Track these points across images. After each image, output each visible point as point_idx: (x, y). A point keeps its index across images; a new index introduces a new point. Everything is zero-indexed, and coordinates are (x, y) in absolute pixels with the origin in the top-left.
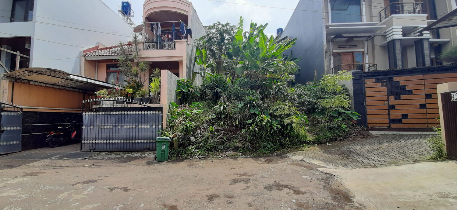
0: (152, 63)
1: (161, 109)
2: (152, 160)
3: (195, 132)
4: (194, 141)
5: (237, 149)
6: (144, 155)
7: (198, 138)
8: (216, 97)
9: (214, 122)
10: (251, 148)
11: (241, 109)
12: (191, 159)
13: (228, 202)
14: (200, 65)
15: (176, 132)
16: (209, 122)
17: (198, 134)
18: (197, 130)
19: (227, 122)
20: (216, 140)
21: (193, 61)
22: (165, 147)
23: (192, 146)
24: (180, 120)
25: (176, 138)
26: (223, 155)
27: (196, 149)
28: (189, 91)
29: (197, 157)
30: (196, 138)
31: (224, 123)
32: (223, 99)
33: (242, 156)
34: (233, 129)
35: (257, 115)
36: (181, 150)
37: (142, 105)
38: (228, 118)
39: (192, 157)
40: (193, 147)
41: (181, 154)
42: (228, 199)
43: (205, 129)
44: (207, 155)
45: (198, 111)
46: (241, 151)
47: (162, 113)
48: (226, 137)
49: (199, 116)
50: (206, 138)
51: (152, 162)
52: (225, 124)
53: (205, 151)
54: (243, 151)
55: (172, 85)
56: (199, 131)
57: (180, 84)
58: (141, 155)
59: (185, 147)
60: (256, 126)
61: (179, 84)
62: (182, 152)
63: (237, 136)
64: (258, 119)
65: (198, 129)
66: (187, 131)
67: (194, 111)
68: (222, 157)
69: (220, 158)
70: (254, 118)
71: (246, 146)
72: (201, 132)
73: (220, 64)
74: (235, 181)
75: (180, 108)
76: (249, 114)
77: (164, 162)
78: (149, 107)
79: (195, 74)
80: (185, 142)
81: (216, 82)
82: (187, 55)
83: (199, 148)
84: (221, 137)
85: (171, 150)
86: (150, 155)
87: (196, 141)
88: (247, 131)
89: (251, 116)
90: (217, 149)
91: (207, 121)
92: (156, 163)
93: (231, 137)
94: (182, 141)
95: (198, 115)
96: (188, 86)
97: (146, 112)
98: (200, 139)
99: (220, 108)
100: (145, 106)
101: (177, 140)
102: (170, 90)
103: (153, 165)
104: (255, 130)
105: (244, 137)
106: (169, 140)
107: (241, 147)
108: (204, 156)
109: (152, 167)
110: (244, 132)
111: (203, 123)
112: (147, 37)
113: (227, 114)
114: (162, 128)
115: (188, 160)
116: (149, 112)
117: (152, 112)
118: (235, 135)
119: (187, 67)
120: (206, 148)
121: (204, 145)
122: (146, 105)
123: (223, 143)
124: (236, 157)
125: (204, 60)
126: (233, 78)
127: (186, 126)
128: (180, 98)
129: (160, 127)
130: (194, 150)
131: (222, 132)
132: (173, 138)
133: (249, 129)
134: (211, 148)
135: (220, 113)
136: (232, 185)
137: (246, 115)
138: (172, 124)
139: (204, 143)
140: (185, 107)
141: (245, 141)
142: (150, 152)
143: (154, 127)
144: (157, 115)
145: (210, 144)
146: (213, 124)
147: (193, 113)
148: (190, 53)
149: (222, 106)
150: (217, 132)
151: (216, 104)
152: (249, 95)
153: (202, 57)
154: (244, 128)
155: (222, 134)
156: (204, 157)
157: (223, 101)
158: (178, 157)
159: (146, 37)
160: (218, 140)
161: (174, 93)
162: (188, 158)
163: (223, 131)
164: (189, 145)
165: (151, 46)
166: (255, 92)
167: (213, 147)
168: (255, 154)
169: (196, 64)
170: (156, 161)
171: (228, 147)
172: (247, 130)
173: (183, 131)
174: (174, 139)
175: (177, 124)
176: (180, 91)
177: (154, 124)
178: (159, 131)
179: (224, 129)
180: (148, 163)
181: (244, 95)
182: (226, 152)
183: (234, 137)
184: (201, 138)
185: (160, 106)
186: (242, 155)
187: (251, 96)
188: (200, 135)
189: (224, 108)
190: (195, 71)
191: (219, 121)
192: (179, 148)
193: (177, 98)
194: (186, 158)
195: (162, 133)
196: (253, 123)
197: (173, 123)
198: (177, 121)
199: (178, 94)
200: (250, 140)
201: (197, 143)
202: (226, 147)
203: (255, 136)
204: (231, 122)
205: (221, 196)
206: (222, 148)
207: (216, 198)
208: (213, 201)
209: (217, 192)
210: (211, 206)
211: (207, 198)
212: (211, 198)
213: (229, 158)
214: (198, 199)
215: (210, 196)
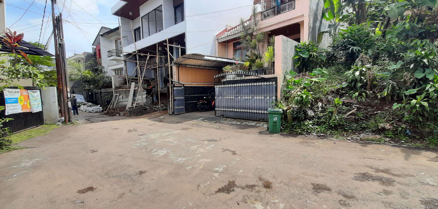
1: (275, 79)
2: (265, 130)
3: (315, 105)
4: (312, 116)
5: (382, 131)
6: (258, 125)
7: (318, 112)
8: (352, 58)
9: (344, 93)
10: (410, 134)
11: (395, 73)
12: (306, 135)
13: (342, 202)
14: (330, 21)
15: (290, 104)
16: (338, 93)
17: (318, 108)
18: (317, 103)
19: (366, 93)
20: (345, 116)
21: (319, 18)
22: (276, 119)
23: (308, 121)
24: (297, 91)
25: (290, 110)
26: (355, 137)
27: (313, 124)
28: (310, 56)
29: (316, 135)
30: (315, 112)
31: (360, 95)
32: (361, 61)
33: (390, 143)
34: (377, 103)
35: (431, 81)
36: (295, 124)
37: (257, 76)
38: (368, 87)
39: (309, 133)
40: (310, 122)
41: (295, 129)
42: (344, 199)
43: (329, 102)
44: (329, 134)
45: (319, 80)
46: (389, 136)
47: (276, 83)
48: (362, 113)
49: (321, 85)
50: (329, 113)
51: (264, 132)
52: (362, 95)
53: (326, 128)
54: (392, 136)
55: (289, 51)
56: (320, 104)
57: (298, 50)
58: (256, 124)
59: (300, 122)
60: (426, 99)
61: (298, 49)
62: (296, 127)
63: (383, 113)
64: (431, 87)
65: (318, 101)
66: (303, 103)
67: (314, 79)
68: (352, 139)
69: (349, 140)
70: (424, 86)
71: (400, 129)
72: (323, 105)
74: (364, 177)
75: (298, 77)
76: (412, 80)
77: (276, 134)
78: (263, 78)
79: (321, 34)
80: (300, 115)
81: (352, 38)
82: (310, 11)
83: (318, 125)
84: (353, 113)
85: (284, 123)
86: (264, 125)
87: (315, 115)
88: (404, 107)
89: (416, 83)
90: (346, 128)
91: (333, 92)
92: (267, 134)
93: (371, 114)
94: (296, 114)
95: (321, 84)
96: (309, 51)
97: (260, 84)
98: (320, 113)
99: (353, 73)
100: (260, 78)
101: (291, 112)
102: (286, 58)
103: (264, 135)
104: (422, 106)
105: (397, 116)
106: (280, 112)
107: (389, 130)
108: (325, 135)
109: (263, 137)
110: (397, 108)
111: (327, 94)
113: (367, 81)
114: (276, 100)
115: (303, 136)
116: (263, 83)
117: (265, 83)
118: (379, 112)
119: (309, 27)
120: (329, 125)
121: (326, 121)
122: (260, 76)
123: (356, 121)
124: (378, 142)
125: (335, 12)
127: (302, 97)
128: (298, 67)
129: (274, 98)
130: (310, 126)
131: (355, 106)
132: (286, 110)
133: (410, 103)
134: (336, 126)
135: (355, 81)
136: (356, 180)
137: (405, 82)
138: (288, 95)
139: (327, 119)
140: (304, 76)
141: (399, 121)
142: (264, 123)
143: (268, 98)
144: (271, 86)
145: (334, 120)
146: (341, 96)
147: (313, 83)
148: (315, 8)
149: (357, 70)
150: (347, 106)
151: (349, 69)
152: (415, 48)
153: (332, 8)
154: (400, 101)
155: (355, 109)
156: (325, 136)
157: (360, 63)
158: (292, 131)
159: (264, 6)
160: (349, 117)
161: (291, 61)
162: (304, 134)
163: (357, 105)
164: (305, 119)
165: (269, 13)
166: (428, 42)
167: (340, 125)
168: (418, 144)
169: (324, 21)
170: (268, 132)
171: (365, 127)
172: (403, 105)
173: (297, 103)
174: (288, 111)
175: (292, 96)
176: (298, 57)
177: (268, 95)
178: (273, 102)
179: (360, 103)
180: (260, 133)
181: (405, 49)
182: (360, 134)
183: (377, 113)
184: (321, 112)
185: (274, 77)
186: (391, 142)
187: (419, 49)
188: (320, 109)
189: (361, 74)
190: (322, 30)
191: (352, 91)
192: (293, 121)
193: (294, 66)
194: (301, 134)
195: (276, 105)
196: (419, 93)
197: (288, 94)
198: (293, 92)
199: (295, 62)
200: (409, 122)
201: (317, 118)
202: (361, 127)
203: (423, 116)
204: (374, 92)
205: (333, 191)
206: (353, 128)
207: (325, 191)
208: (319, 194)
209: (329, 184)
210: (314, 199)
211: (312, 186)
212: (318, 188)
213: (366, 142)
214: (300, 184)
215: (318, 185)
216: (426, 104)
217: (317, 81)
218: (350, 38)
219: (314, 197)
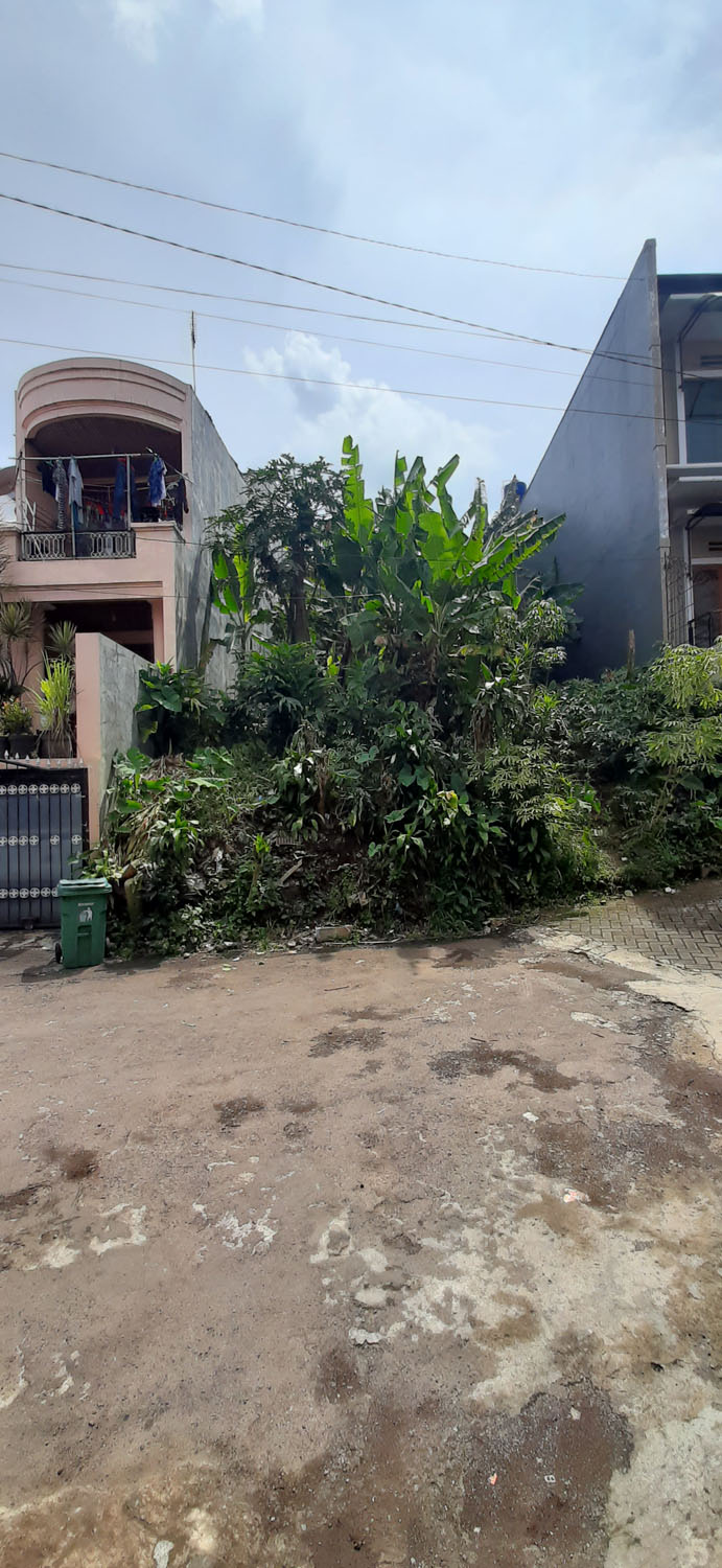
0: (53, 608)
1: (80, 776)
2: (46, 963)
3: (206, 857)
4: (201, 891)
5: (351, 913)
6: (19, 945)
7: (215, 876)
8: (282, 730)
9: (273, 820)
10: (401, 911)
11: (367, 771)
12: (187, 954)
13: (292, 1127)
14: (231, 615)
15: (135, 858)
16: (260, 820)
17: (214, 864)
18: (212, 850)
19: (318, 819)
20: (280, 883)
21: (204, 601)
22: (90, 916)
23: (191, 908)
24: (152, 814)
25: (135, 879)
26: (303, 937)
27: (204, 917)
28: (186, 707)
29: (212, 948)
30: (207, 878)
31: (307, 823)
32: (304, 736)
33: (371, 939)
34: (340, 844)
35: (424, 792)
36: (151, 924)
37: (7, 763)
38: (321, 804)
39: (192, 947)
40: (195, 912)
41: (154, 938)
42: (294, 1119)
43: (239, 845)
44: (247, 940)
45: (213, 783)
46: (368, 922)
47: (84, 790)
48: (315, 872)
49: (218, 798)
50: (241, 878)
51: (44, 970)
52: (311, 825)
53: (237, 924)
54: (373, 921)
55: (122, 686)
56: (219, 854)
57: (151, 685)
58: (7, 944)
59: (168, 913)
60: (419, 831)
61: (148, 683)
62: (154, 931)
63: (353, 869)
64: (425, 806)
65: (214, 844)
66: (173, 856)
67: (200, 781)
68: (298, 944)
69: (292, 948)
70: (414, 803)
71: (385, 902)
72: (227, 855)
73: (300, 610)
74: (330, 1041)
75: (153, 771)
76: (395, 789)
77: (90, 969)
78: (32, 770)
79: (210, 644)
80: (166, 894)
81: (282, 674)
82: (179, 578)
83: (216, 916)
84: (295, 872)
85: (115, 925)
86: (42, 942)
87: (207, 887)
88: (387, 849)
89: (401, 796)
90: (284, 917)
91: (247, 817)
92: (57, 975)
93: (331, 873)
94: (153, 890)
95: (217, 794)
96: (180, 691)
97: (23, 789)
98: (220, 880)
99: (290, 769)
100: (20, 767)
101: (137, 886)
102: (112, 707)
103: (45, 983)
104: (414, 847)
105: (378, 872)
106: (103, 888)
107: (366, 907)
108: (236, 944)
109: (41, 989)
110: (377, 854)
111: (235, 823)
112: (33, 513)
113: (318, 789)
114: (86, 846)
115: (177, 959)
116: (33, 789)
117: (44, 789)
118: (345, 865)
119: (179, 621)
120: (245, 913)
121: (237, 901)
122: (21, 761)
123: (304, 893)
124: (349, 942)
125: (242, 595)
126: (345, 661)
127: (169, 836)
128: (152, 736)
129: (77, 839)
130: (197, 922)
131: (299, 855)
132: (123, 880)
133: (395, 842)
134: (259, 912)
135: (293, 787)
136: (316, 1056)
137: (385, 794)
138: (125, 828)
139: (238, 896)
140: (170, 768)
141: (382, 884)
142: (42, 934)
143: (55, 840)
144: (65, 800)
145: (256, 897)
146: (268, 828)
147: (198, 790)
148: (190, 569)
149: (299, 761)
150: (281, 855)
151: (281, 755)
152: (395, 720)
153: (235, 586)
154: (379, 840)
155: (300, 863)
156: (236, 947)
157: (303, 744)
158: (143, 950)
159: (29, 513)
160: (288, 885)
161: (131, 717)
162: (179, 953)
163: (303, 852)
164: (182, 905)
165: (47, 542)
166: (416, 708)
167: (268, 908)
168: (417, 933)
169: (215, 611)
170: (57, 969)
171: (322, 907)
172: (386, 845)
173: (156, 854)
174: (128, 883)
175: (137, 832)
176: (150, 707)
177: (55, 829)
178: (73, 856)
179: (307, 845)
180: (29, 976)
181: (381, 719)
182: (313, 927)
183: (342, 870)
184: (224, 876)
185: (76, 767)
186: (372, 936)
187: (403, 724)
188: (220, 868)
189: (306, 772)
190: (212, 635)
191: (290, 815)
192: (146, 916)
193: (140, 733)
194: (171, 953)
195: (85, 863)
196: (408, 819)
197: (125, 825)
198: (140, 818)
199: (142, 720)
200: (398, 883)
201: (212, 896)
202: (314, 909)
203: (418, 869)
204: (333, 817)
205: (270, 1105)
206: (299, 913)
207: (251, 1114)
208: (238, 1129)
209: (257, 1090)
210: (225, 1151)
211: (217, 1114)
212: (232, 1114)
213: (325, 948)
214: (183, 1120)
215: (230, 1104)
216: (419, 842)
217: (209, 785)
218: (278, 674)
219: (225, 1146)
